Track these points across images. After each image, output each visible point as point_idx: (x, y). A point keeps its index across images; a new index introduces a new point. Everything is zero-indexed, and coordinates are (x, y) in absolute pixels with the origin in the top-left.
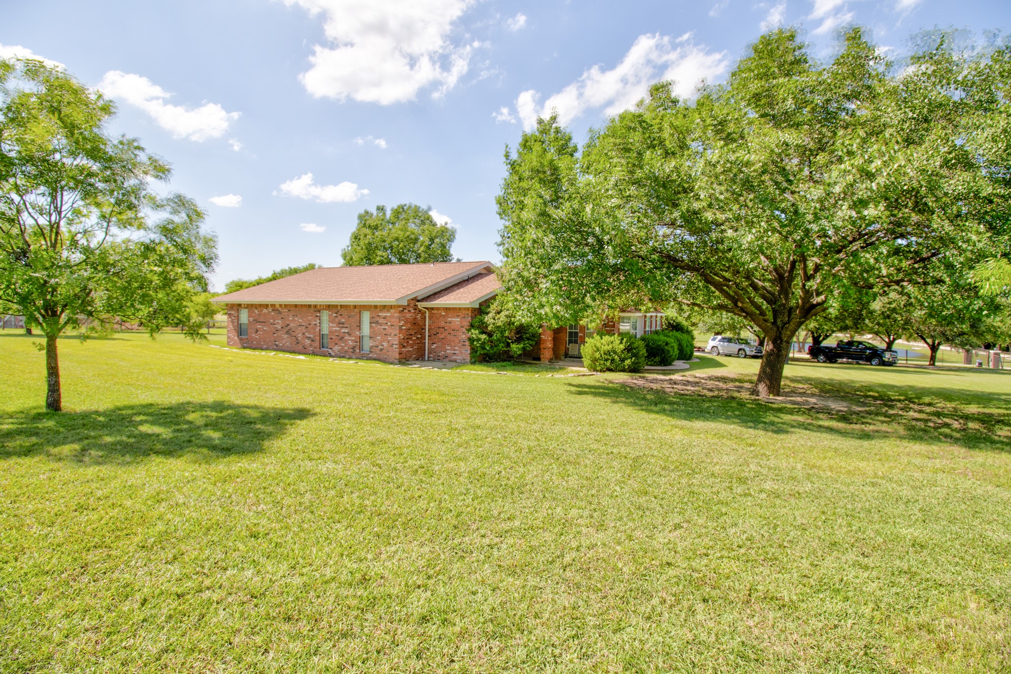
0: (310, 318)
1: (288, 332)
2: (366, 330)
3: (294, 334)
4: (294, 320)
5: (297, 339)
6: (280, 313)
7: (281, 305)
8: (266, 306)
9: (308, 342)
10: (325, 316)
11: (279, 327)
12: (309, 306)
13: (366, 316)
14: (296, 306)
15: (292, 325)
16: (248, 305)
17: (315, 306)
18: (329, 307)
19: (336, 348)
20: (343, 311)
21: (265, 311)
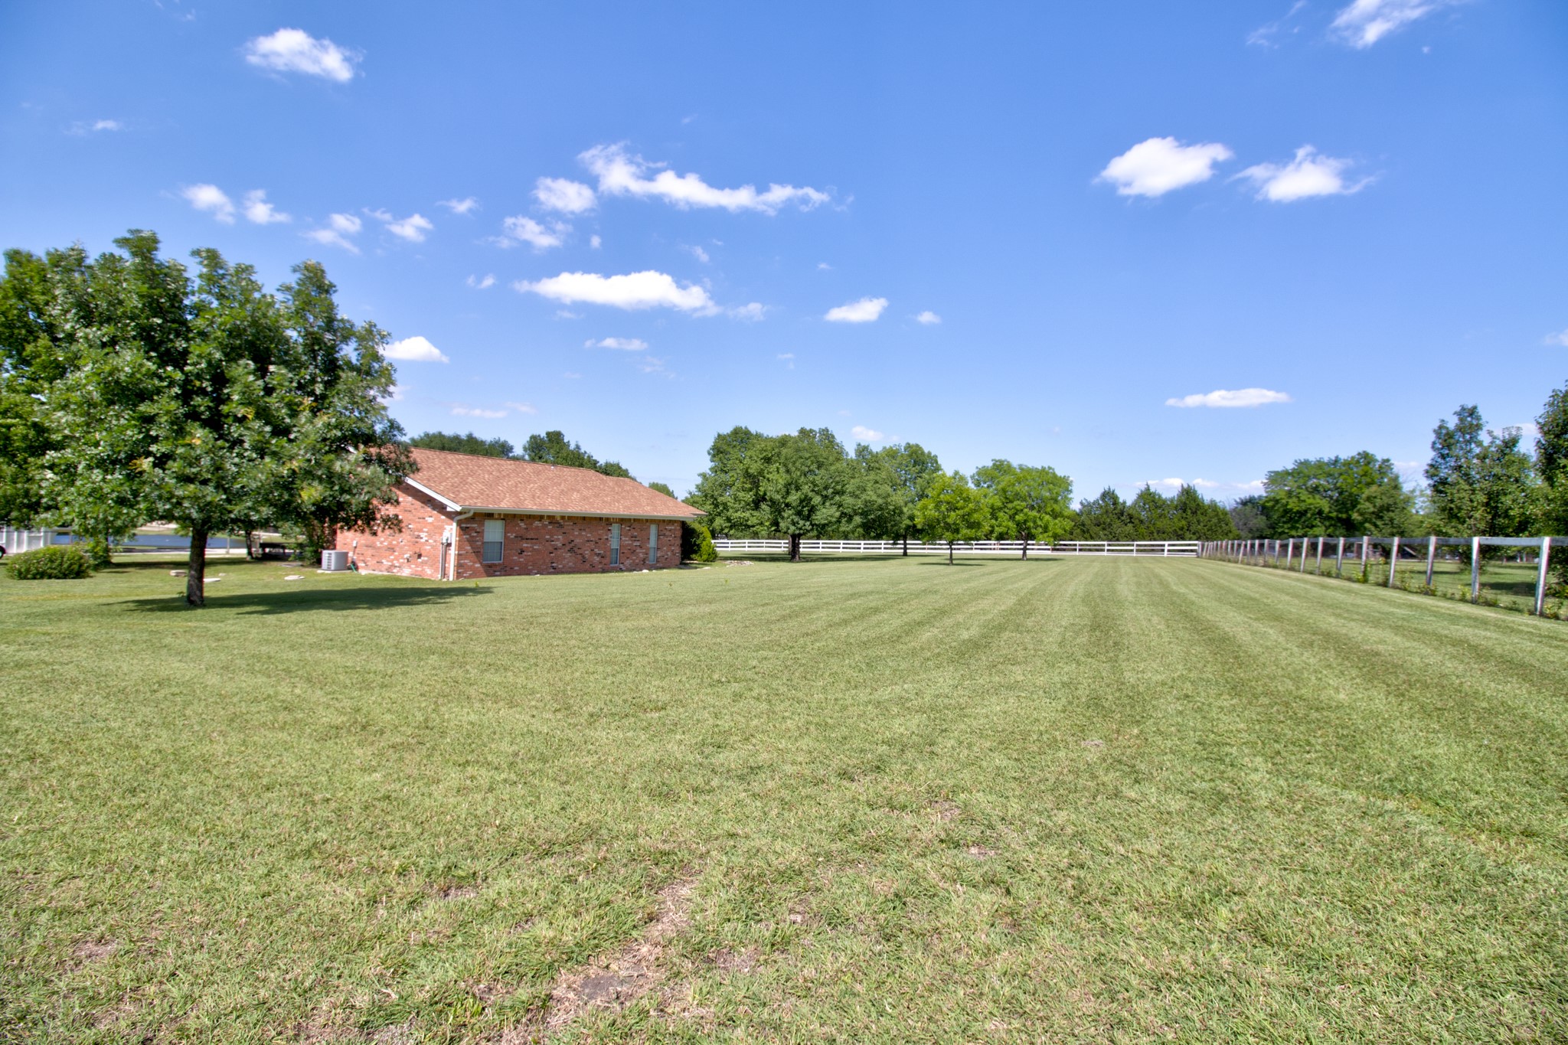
0: (600, 532)
1: (571, 550)
2: (653, 542)
3: (580, 552)
4: (580, 535)
5: (584, 557)
6: (561, 526)
7: (563, 518)
8: (541, 518)
9: (597, 559)
10: (615, 529)
11: (559, 544)
12: (601, 519)
13: (653, 529)
14: (584, 518)
15: (577, 541)
16: (505, 515)
17: (608, 519)
18: (623, 521)
19: (628, 562)
20: (636, 525)
21: (537, 523)
